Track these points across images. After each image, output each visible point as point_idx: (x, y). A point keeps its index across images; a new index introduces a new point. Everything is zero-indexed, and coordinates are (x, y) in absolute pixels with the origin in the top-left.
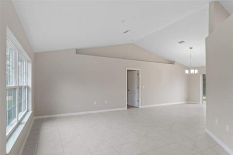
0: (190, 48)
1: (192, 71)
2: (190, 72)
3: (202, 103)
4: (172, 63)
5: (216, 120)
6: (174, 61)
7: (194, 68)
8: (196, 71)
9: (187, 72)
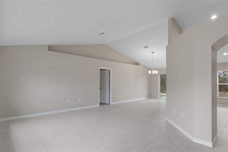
0: (152, 53)
1: (154, 72)
2: (152, 72)
3: (160, 98)
4: (137, 64)
5: (174, 110)
6: (139, 63)
7: (155, 70)
8: (157, 72)
9: (150, 72)
